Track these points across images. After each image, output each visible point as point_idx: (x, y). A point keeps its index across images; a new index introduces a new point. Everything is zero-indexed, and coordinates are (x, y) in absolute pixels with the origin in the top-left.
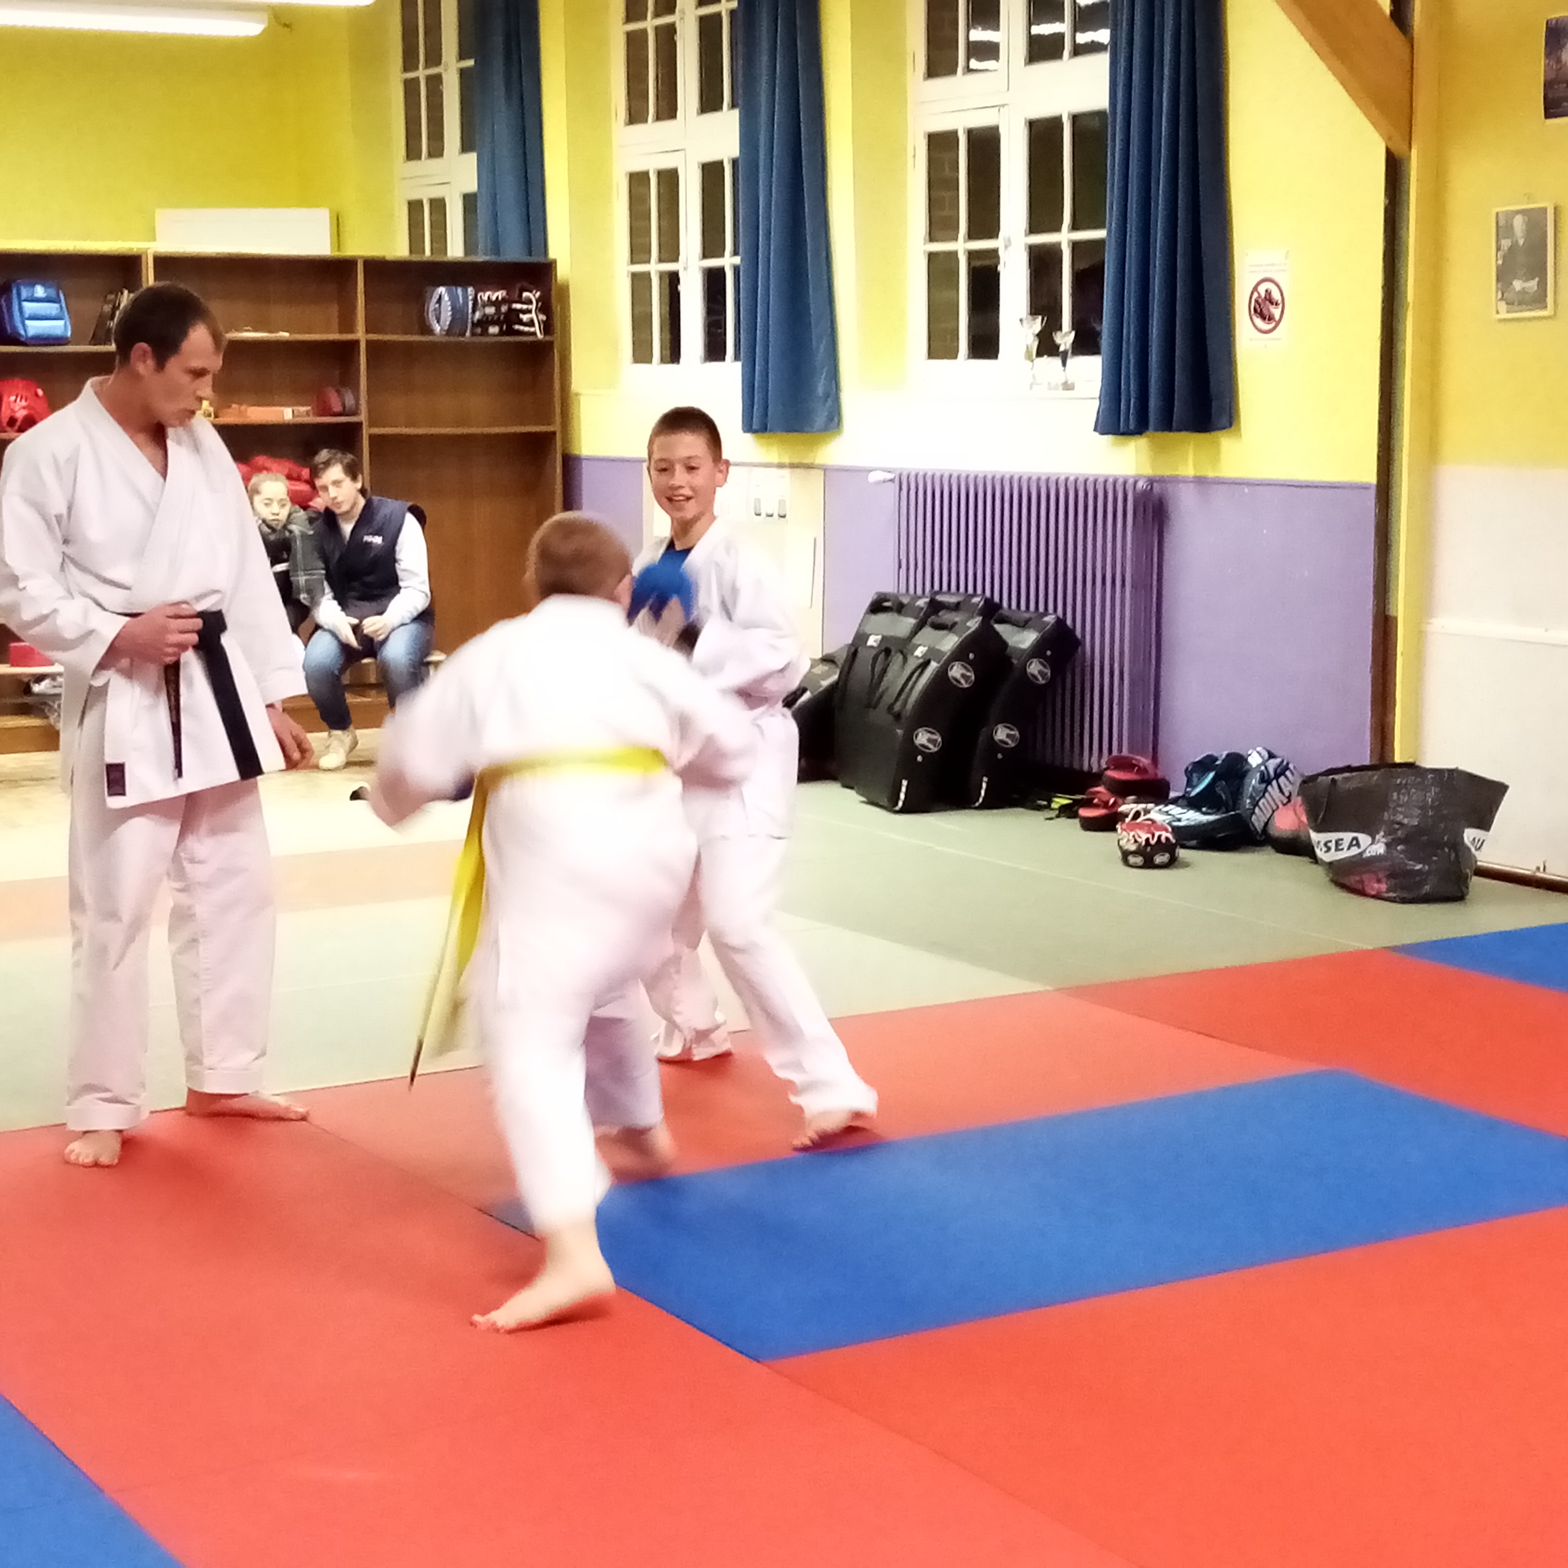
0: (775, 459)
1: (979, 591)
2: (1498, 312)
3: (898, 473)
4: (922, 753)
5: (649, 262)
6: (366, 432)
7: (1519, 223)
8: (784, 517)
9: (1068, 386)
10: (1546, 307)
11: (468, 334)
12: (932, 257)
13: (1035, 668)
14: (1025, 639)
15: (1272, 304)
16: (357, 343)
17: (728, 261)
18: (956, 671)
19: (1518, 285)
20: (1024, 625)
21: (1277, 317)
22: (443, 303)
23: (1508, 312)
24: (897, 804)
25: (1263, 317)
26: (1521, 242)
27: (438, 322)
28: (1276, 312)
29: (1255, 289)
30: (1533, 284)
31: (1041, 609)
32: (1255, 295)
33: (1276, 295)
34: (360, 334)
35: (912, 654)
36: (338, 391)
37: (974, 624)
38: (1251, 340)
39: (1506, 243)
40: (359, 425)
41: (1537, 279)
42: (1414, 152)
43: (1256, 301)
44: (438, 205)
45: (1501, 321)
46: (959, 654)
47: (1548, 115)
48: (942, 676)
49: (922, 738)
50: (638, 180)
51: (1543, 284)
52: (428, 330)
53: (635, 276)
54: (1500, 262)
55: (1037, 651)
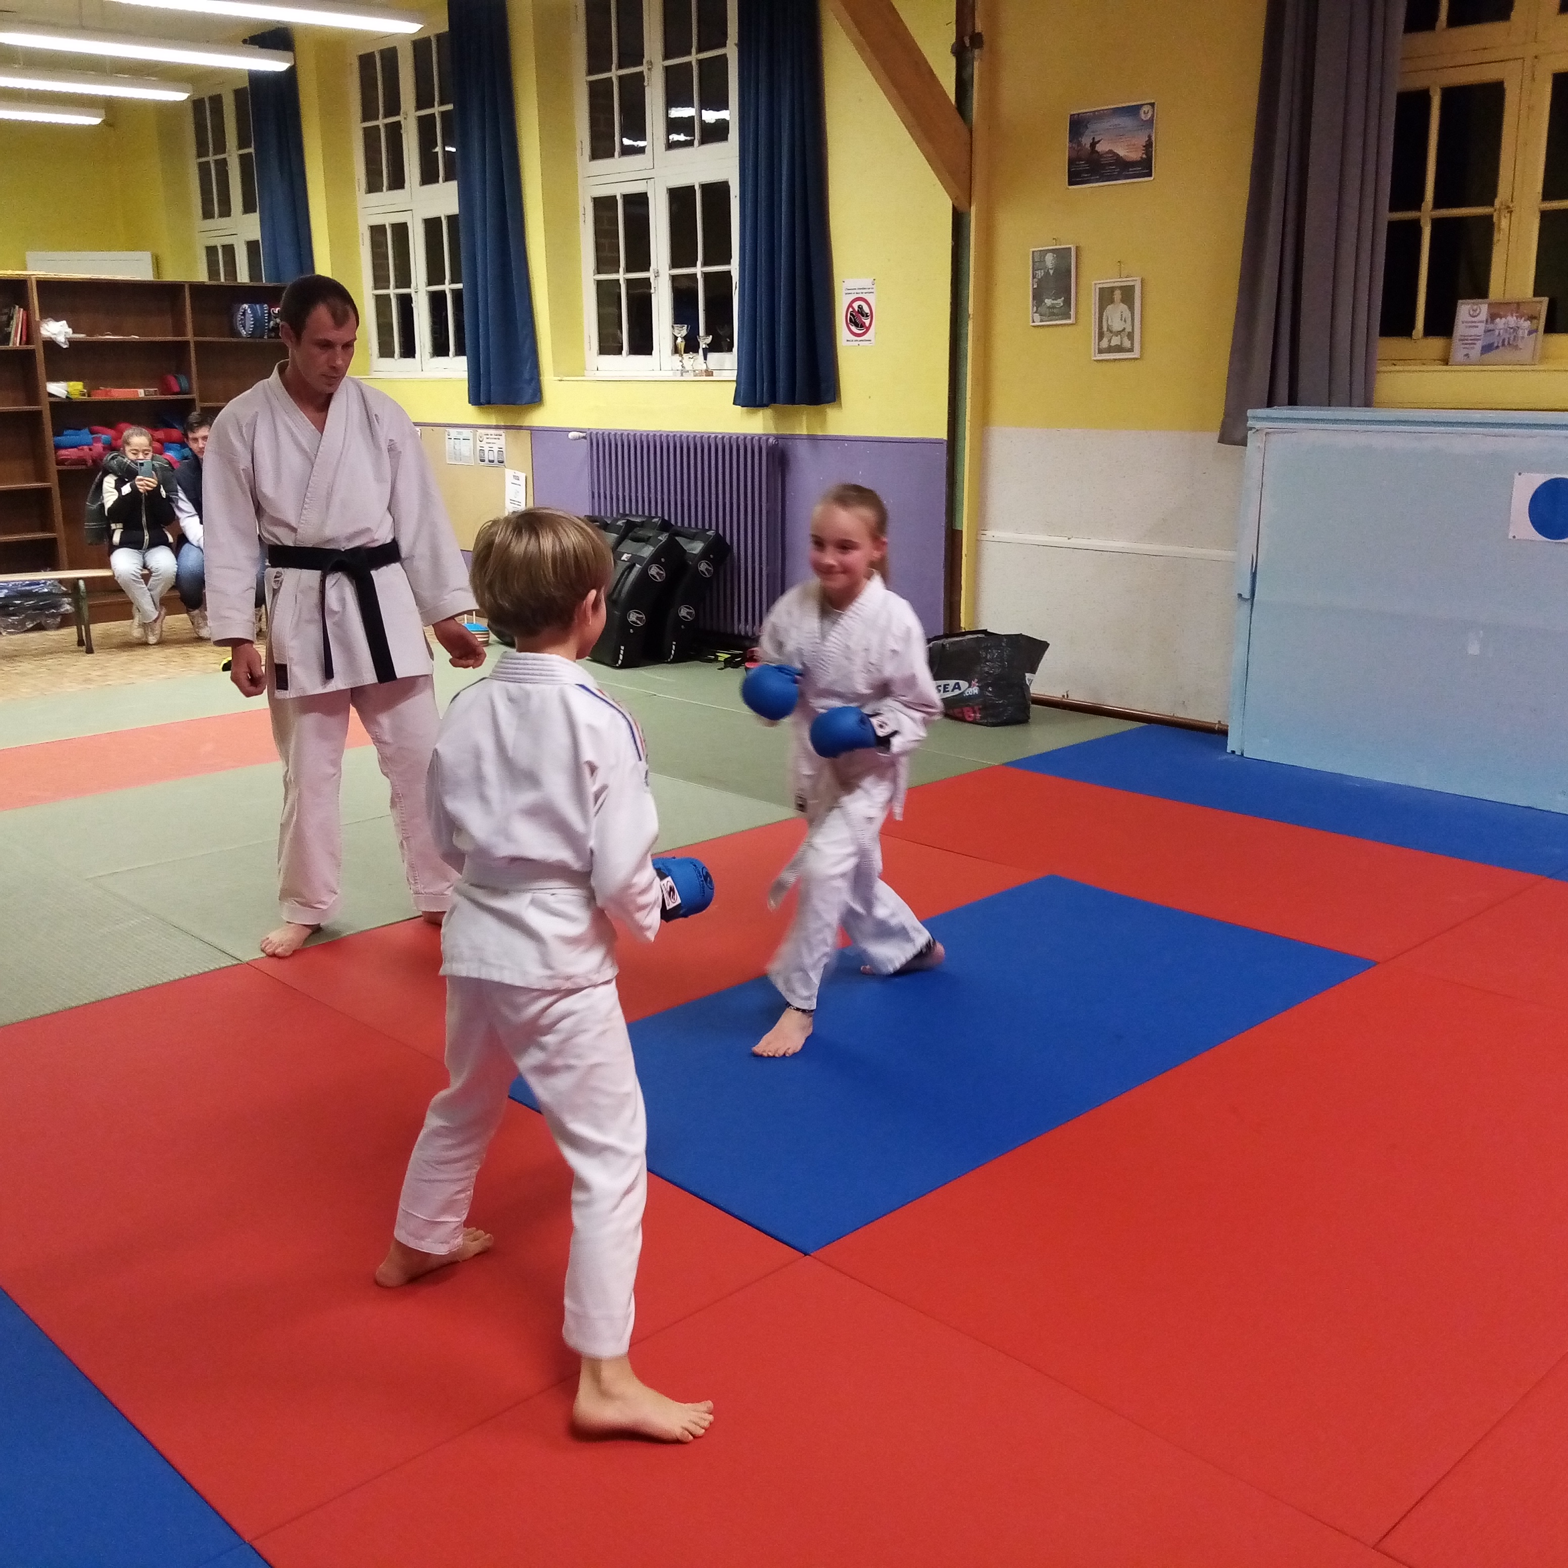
0: (493, 422)
1: (660, 514)
2: (1033, 322)
3: (588, 432)
4: (633, 627)
5: (388, 288)
6: (199, 405)
7: (1049, 259)
8: (502, 462)
9: (709, 373)
10: (1070, 318)
11: (266, 337)
12: (599, 283)
13: (703, 567)
14: (697, 547)
15: (863, 316)
16: (187, 343)
17: (447, 287)
18: (654, 570)
19: (1048, 302)
20: (692, 538)
21: (867, 324)
22: (247, 315)
23: (1042, 321)
24: (618, 663)
25: (856, 325)
26: (1051, 272)
27: (244, 329)
28: (867, 322)
29: (850, 306)
30: (1060, 302)
31: (707, 527)
32: (851, 310)
33: (866, 309)
34: (190, 337)
35: (620, 560)
36: (176, 377)
37: (663, 538)
38: (848, 341)
39: (1040, 274)
40: (193, 400)
41: (1063, 298)
42: (973, 209)
43: (851, 314)
44: (229, 250)
45: (1034, 326)
46: (655, 559)
47: (1071, 183)
48: (644, 572)
49: (633, 617)
50: (377, 231)
51: (1067, 302)
52: (239, 335)
53: (378, 298)
54: (1035, 286)
55: (704, 555)
